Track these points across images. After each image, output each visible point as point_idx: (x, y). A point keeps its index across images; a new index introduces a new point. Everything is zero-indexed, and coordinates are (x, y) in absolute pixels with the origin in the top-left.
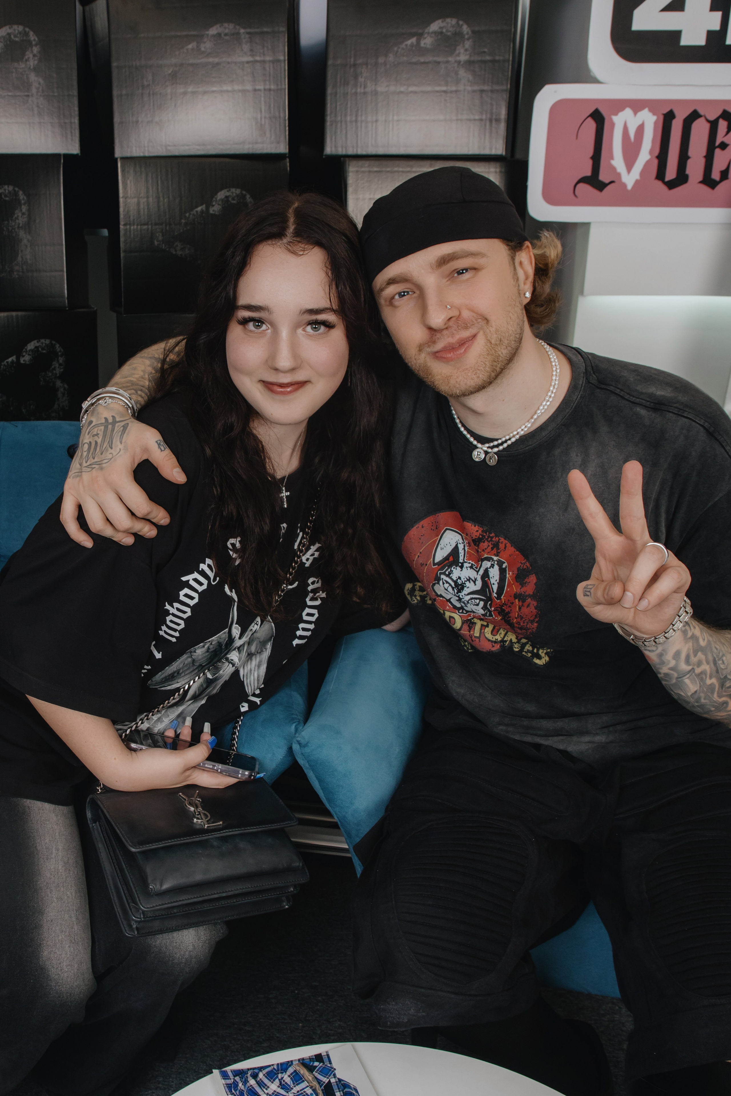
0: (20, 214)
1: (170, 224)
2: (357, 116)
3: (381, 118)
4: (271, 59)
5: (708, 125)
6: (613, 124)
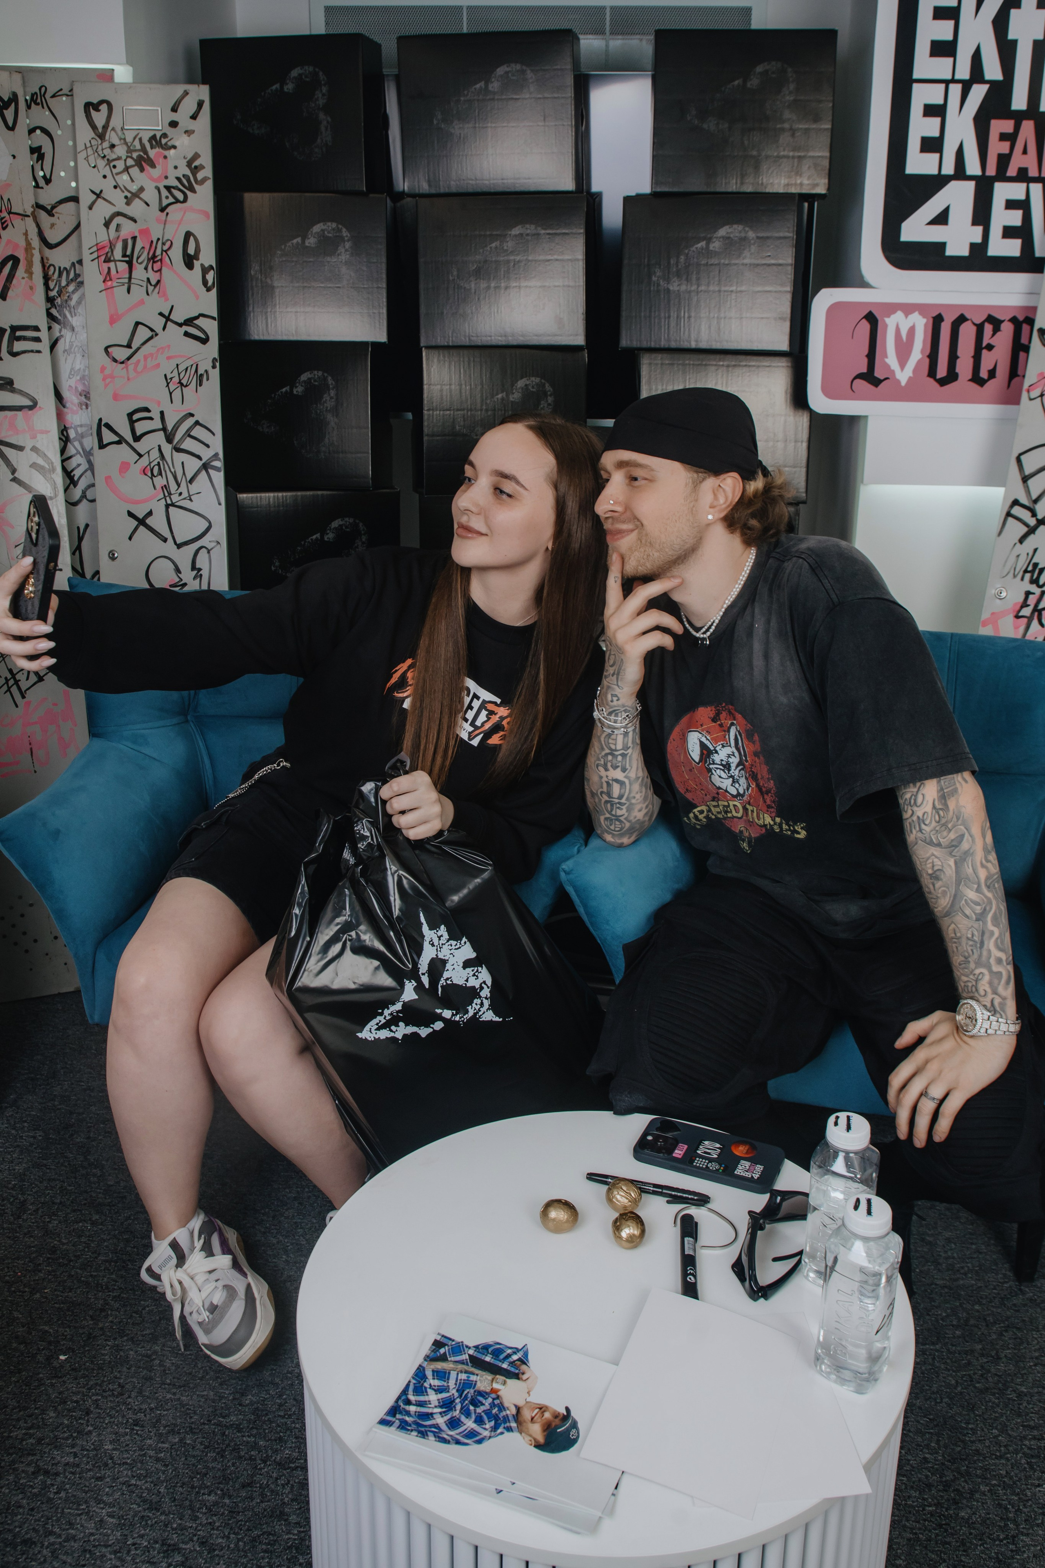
0: (328, 398)
1: (471, 410)
2: (650, 312)
3: (674, 315)
4: (569, 257)
5: (974, 328)
6: (886, 326)
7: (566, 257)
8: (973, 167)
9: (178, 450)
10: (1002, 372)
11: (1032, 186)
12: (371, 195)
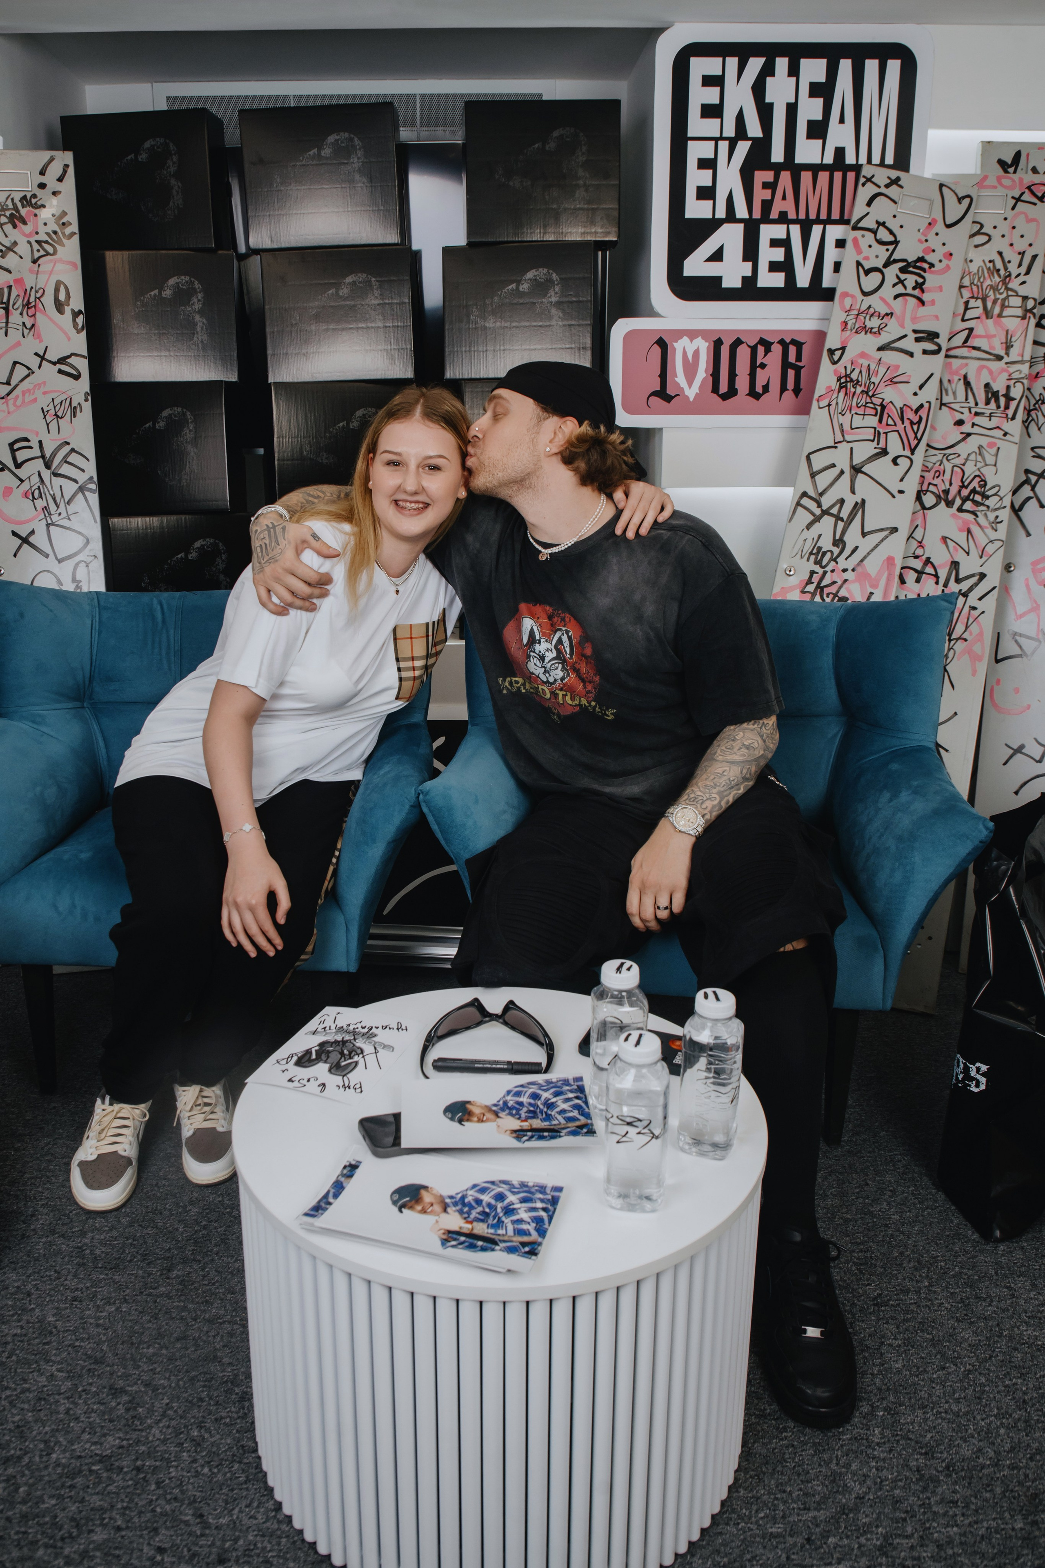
0: (188, 432)
1: (316, 437)
2: (470, 347)
3: (490, 348)
4: (398, 301)
5: (749, 350)
6: (675, 349)
7: (395, 301)
8: (741, 211)
9: (56, 475)
10: (775, 386)
11: (791, 226)
12: (220, 252)
